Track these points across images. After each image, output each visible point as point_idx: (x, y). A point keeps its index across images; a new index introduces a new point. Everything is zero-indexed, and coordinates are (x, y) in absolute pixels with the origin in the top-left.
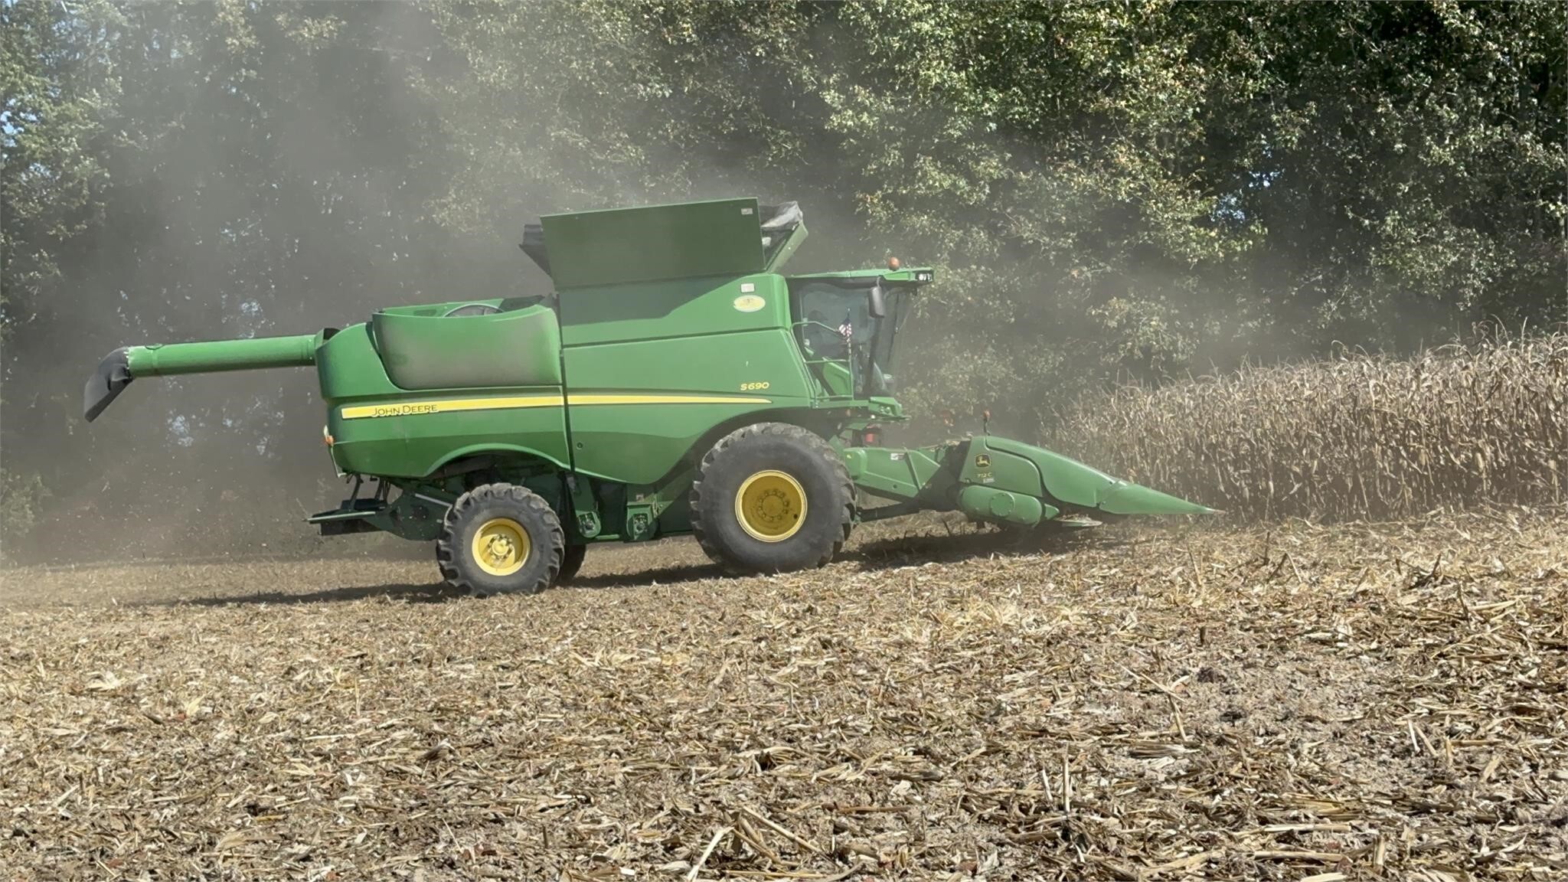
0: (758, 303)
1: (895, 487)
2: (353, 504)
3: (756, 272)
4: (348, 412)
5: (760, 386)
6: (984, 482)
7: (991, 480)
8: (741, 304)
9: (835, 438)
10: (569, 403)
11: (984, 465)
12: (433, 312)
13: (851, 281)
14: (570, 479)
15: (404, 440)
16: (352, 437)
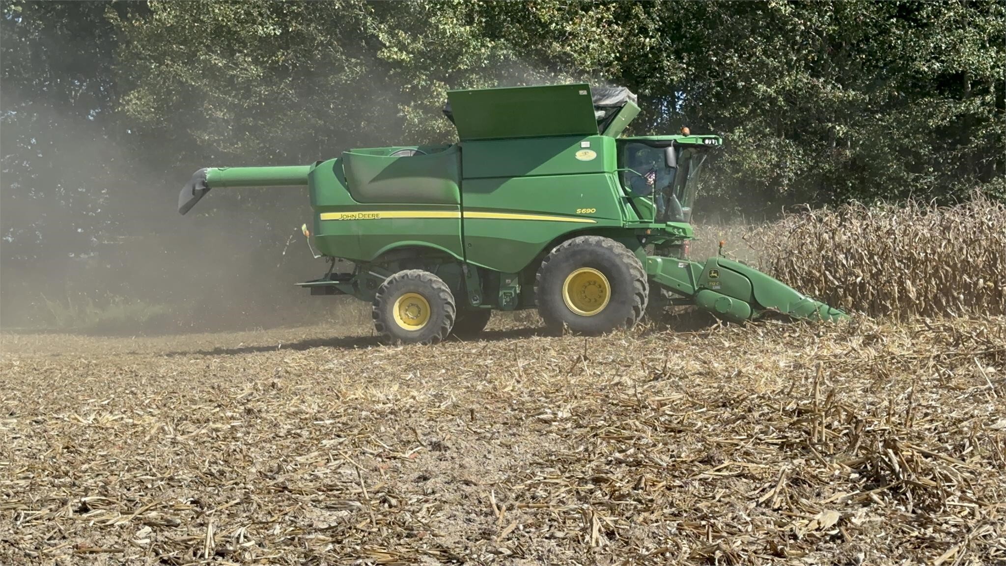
0: (592, 155)
1: (679, 285)
2: (329, 276)
3: (592, 135)
4: (325, 216)
5: (589, 211)
6: (714, 288)
7: (718, 287)
8: (580, 155)
9: (641, 248)
10: (464, 216)
11: (714, 277)
12: (382, 153)
13: (657, 143)
14: (465, 267)
15: (358, 236)
16: (327, 232)
